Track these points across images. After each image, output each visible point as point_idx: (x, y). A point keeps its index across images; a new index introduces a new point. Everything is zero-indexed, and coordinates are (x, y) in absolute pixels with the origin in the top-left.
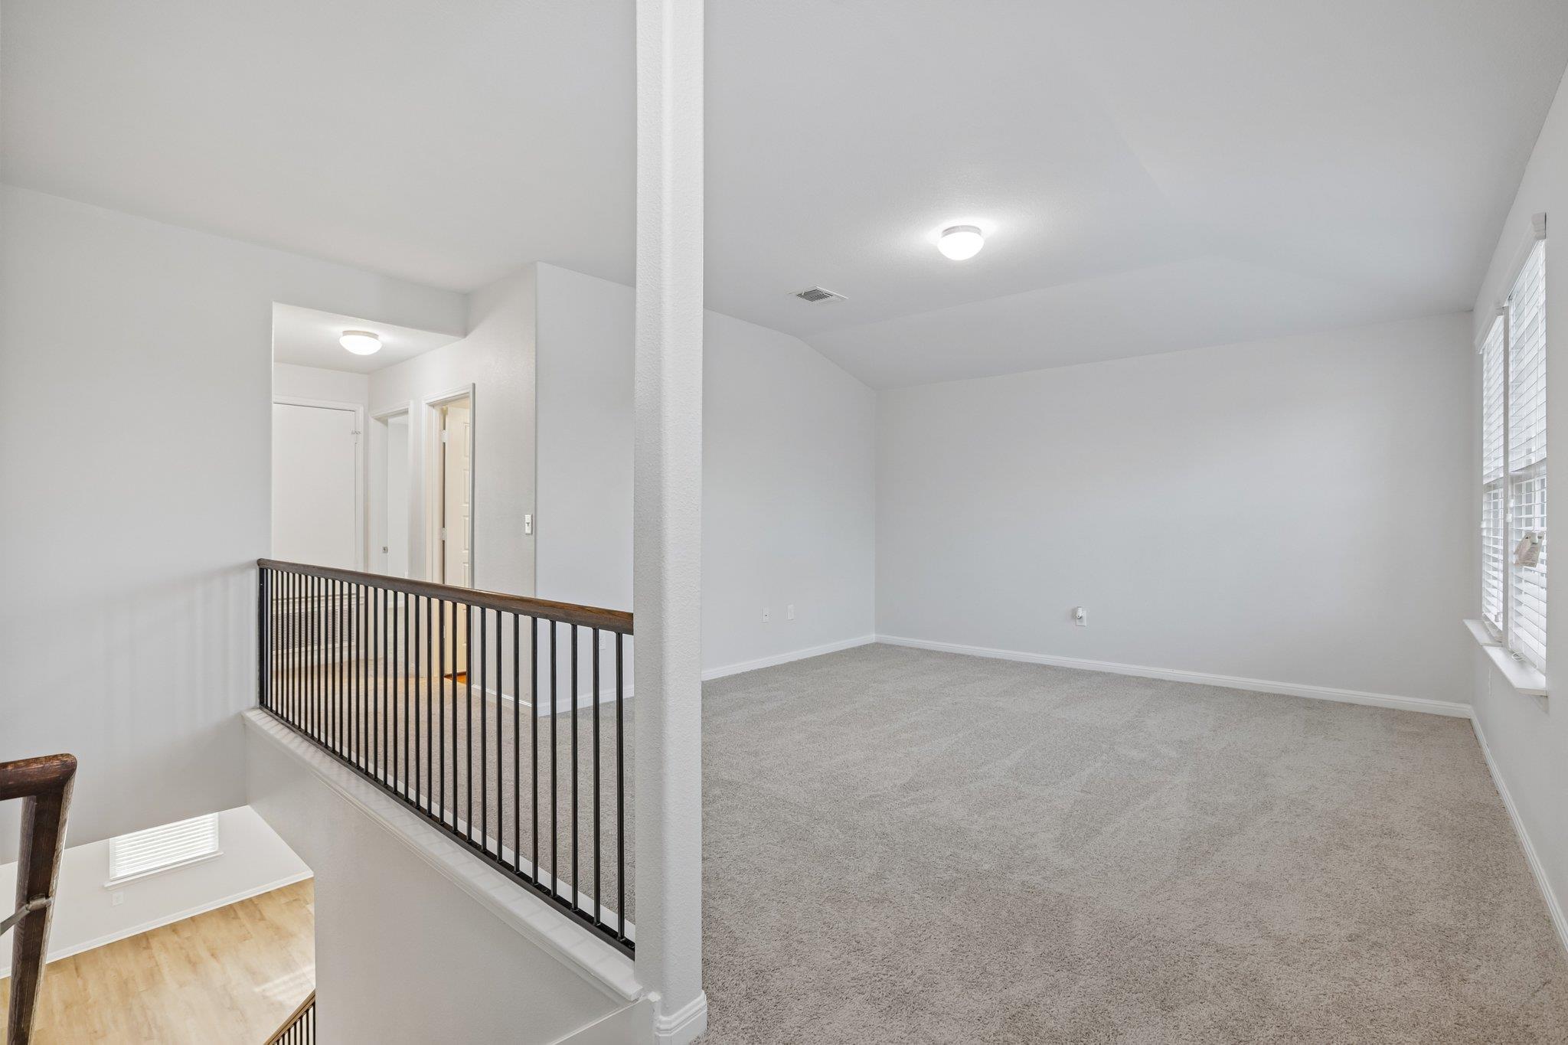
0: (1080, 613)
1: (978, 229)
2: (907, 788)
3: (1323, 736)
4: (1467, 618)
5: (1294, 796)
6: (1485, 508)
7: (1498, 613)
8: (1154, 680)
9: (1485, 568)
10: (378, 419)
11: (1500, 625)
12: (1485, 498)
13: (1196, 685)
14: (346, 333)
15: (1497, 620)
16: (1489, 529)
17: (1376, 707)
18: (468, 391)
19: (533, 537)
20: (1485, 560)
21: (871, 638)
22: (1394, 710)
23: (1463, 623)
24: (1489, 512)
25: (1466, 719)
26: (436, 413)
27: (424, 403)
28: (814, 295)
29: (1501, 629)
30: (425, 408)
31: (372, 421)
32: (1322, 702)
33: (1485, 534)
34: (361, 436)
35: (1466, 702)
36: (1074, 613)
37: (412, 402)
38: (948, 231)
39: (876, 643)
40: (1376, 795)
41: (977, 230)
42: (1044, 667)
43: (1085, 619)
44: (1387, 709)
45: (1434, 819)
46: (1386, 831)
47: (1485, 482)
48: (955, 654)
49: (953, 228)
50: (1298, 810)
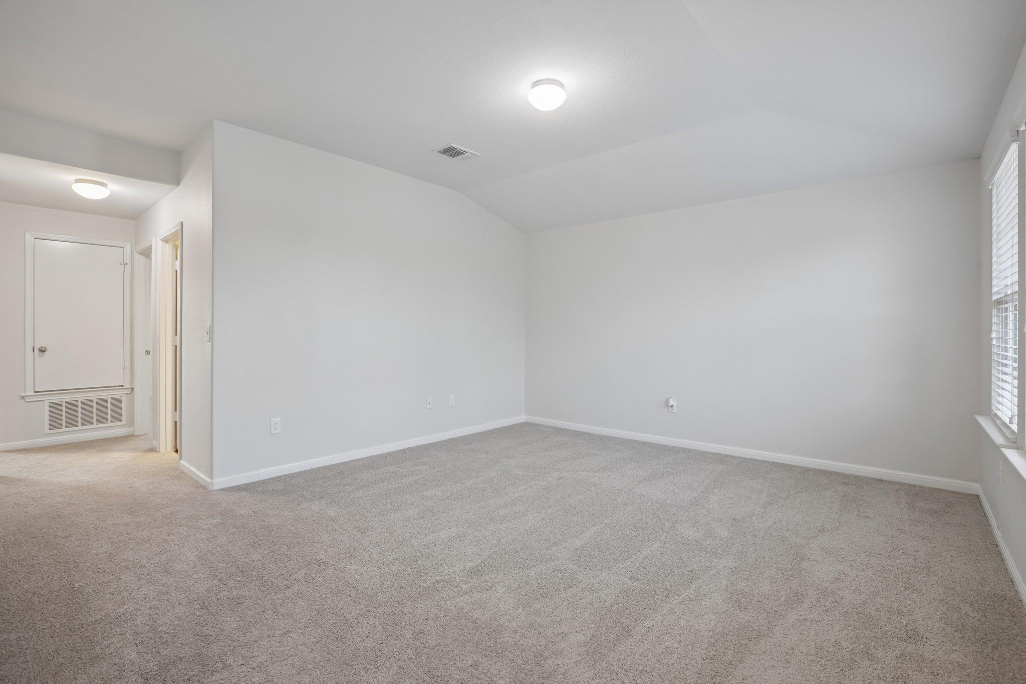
0: (671, 403)
1: (563, 84)
2: (473, 572)
3: (855, 513)
4: (980, 414)
5: (824, 584)
6: (994, 320)
7: (1012, 416)
8: (726, 456)
9: (994, 372)
10: (141, 253)
11: (1015, 427)
12: (994, 312)
13: (758, 460)
14: (77, 181)
15: (1011, 422)
16: (997, 339)
17: (900, 483)
18: (177, 229)
19: (210, 343)
20: (994, 365)
21: (521, 418)
22: (915, 486)
23: (975, 418)
24: (998, 324)
25: (974, 495)
26: (168, 248)
27: (159, 239)
28: (451, 152)
29: (1016, 432)
30: (160, 243)
31: (136, 256)
32: (857, 478)
33: (994, 342)
34: (128, 267)
35: (975, 481)
36: (667, 401)
37: (154, 239)
38: (536, 84)
39: (525, 423)
40: (901, 584)
41: (561, 85)
42: (644, 444)
43: (675, 407)
44: (909, 485)
45: (956, 615)
46: (910, 633)
47: (995, 297)
48: (580, 432)
49: (538, 81)
50: (828, 604)
